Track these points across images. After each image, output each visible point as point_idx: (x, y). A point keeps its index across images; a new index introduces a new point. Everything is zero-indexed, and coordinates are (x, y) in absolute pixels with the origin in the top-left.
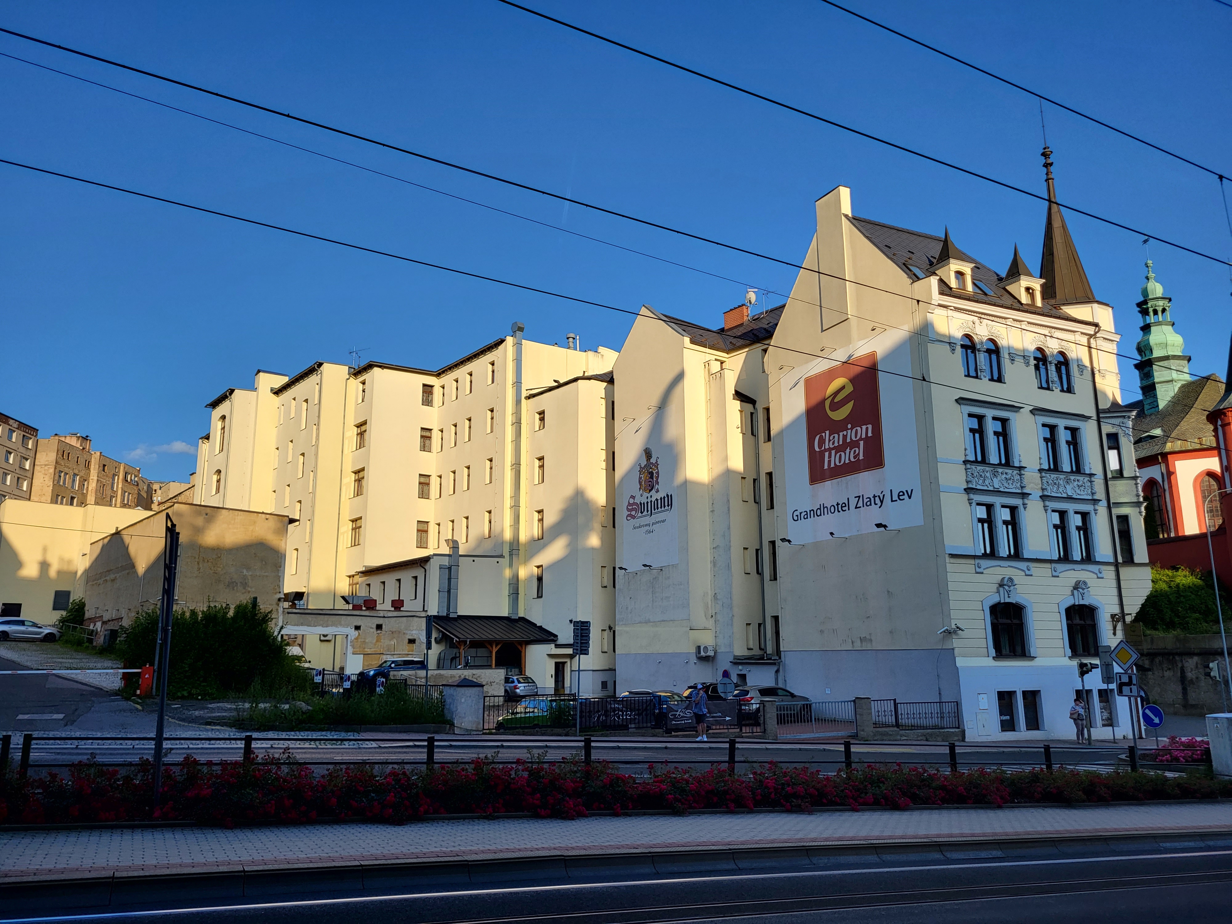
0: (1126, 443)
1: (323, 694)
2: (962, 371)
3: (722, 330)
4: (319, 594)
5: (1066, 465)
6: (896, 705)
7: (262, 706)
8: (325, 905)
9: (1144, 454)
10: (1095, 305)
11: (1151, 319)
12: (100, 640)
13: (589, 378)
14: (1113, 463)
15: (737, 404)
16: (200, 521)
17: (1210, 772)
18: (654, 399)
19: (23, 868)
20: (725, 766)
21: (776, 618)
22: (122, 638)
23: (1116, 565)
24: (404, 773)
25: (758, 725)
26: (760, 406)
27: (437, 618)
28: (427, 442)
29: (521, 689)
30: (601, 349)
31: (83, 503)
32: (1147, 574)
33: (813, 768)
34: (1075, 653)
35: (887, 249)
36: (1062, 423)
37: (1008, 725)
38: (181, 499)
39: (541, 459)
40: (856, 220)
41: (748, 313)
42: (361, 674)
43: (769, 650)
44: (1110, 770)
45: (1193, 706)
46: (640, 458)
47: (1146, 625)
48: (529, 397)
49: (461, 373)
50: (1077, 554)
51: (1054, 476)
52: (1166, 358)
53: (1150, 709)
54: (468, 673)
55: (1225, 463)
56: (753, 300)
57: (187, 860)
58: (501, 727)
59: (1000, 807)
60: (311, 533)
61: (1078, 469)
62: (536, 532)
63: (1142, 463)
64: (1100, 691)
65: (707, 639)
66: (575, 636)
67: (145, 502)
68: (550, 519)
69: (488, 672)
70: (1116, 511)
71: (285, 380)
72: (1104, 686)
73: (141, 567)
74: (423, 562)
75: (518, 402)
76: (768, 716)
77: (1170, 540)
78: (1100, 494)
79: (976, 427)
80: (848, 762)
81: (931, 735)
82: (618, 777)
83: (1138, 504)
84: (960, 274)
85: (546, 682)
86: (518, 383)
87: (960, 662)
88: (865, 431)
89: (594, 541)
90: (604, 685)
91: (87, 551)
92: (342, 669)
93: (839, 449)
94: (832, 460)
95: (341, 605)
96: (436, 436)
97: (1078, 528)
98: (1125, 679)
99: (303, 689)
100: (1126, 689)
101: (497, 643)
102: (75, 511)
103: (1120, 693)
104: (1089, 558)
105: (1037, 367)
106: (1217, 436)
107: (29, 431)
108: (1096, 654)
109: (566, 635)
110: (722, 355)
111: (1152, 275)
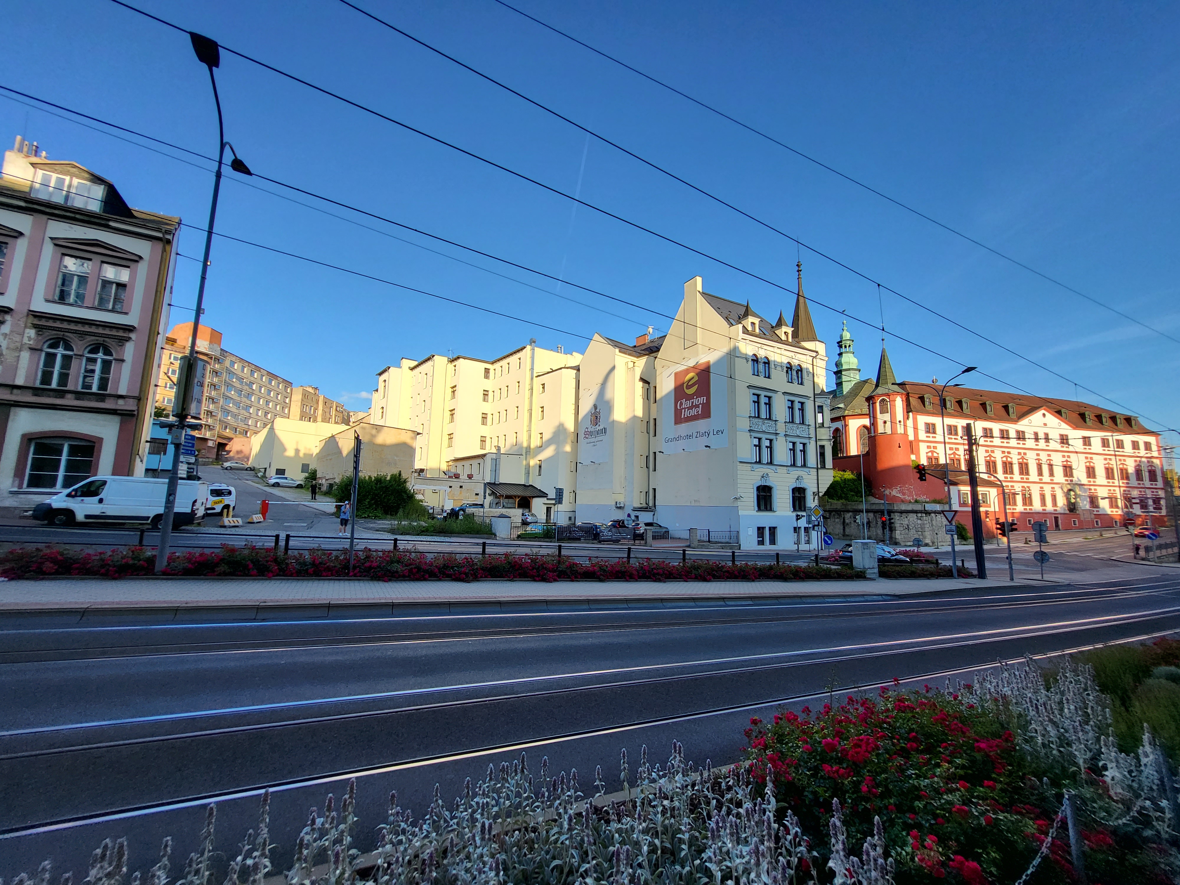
0: (826, 410)
1: (433, 518)
2: (751, 372)
3: (635, 346)
4: (431, 469)
5: (797, 420)
6: (709, 532)
7: (403, 523)
8: (432, 619)
9: (835, 415)
10: (817, 342)
11: (843, 350)
12: (324, 488)
13: (567, 368)
14: (820, 420)
15: (641, 384)
16: (374, 432)
17: (851, 567)
18: (600, 380)
19: (286, 598)
20: (625, 560)
21: (655, 489)
22: (336, 487)
23: (817, 469)
24: (471, 559)
25: (643, 539)
26: (652, 385)
27: (489, 484)
28: (486, 397)
29: (530, 519)
30: (574, 353)
31: (315, 421)
32: (832, 473)
33: (667, 562)
34: (795, 510)
35: (718, 310)
36: (797, 400)
37: (761, 543)
38: (364, 421)
39: (542, 407)
40: (703, 294)
41: (648, 339)
42: (452, 509)
43: (651, 504)
44: (806, 564)
45: (847, 535)
46: (592, 409)
47: (829, 498)
48: (537, 377)
49: (504, 363)
50: (799, 463)
51: (791, 425)
52: (849, 370)
53: (827, 537)
54: (504, 511)
55: (872, 422)
56: (651, 332)
57: (365, 596)
58: (519, 537)
59: (753, 581)
60: (428, 440)
61: (803, 423)
62: (539, 444)
63: (833, 420)
64: (805, 528)
65: (621, 499)
66: (556, 495)
67: (346, 421)
68: (546, 437)
69: (513, 510)
70: (819, 443)
71: (416, 363)
72: (807, 526)
73: (345, 453)
74: (484, 455)
75: (532, 379)
76: (648, 536)
77: (844, 458)
78: (813, 435)
79: (756, 400)
80: (684, 559)
81: (725, 546)
82: (574, 564)
83: (830, 440)
84: (753, 324)
85: (542, 516)
86: (532, 369)
87: (741, 513)
88: (702, 400)
89: (568, 448)
90: (570, 518)
91: (318, 445)
92: (443, 506)
93: (690, 408)
94: (686, 413)
95: (442, 475)
96: (491, 394)
97: (801, 451)
98: (816, 523)
99: (424, 515)
100: (816, 528)
101: (519, 497)
102: (311, 424)
103: (814, 529)
104: (804, 465)
105: (787, 372)
106: (869, 408)
107: (288, 384)
108: (805, 510)
109: (552, 494)
110: (634, 359)
111: (845, 328)
